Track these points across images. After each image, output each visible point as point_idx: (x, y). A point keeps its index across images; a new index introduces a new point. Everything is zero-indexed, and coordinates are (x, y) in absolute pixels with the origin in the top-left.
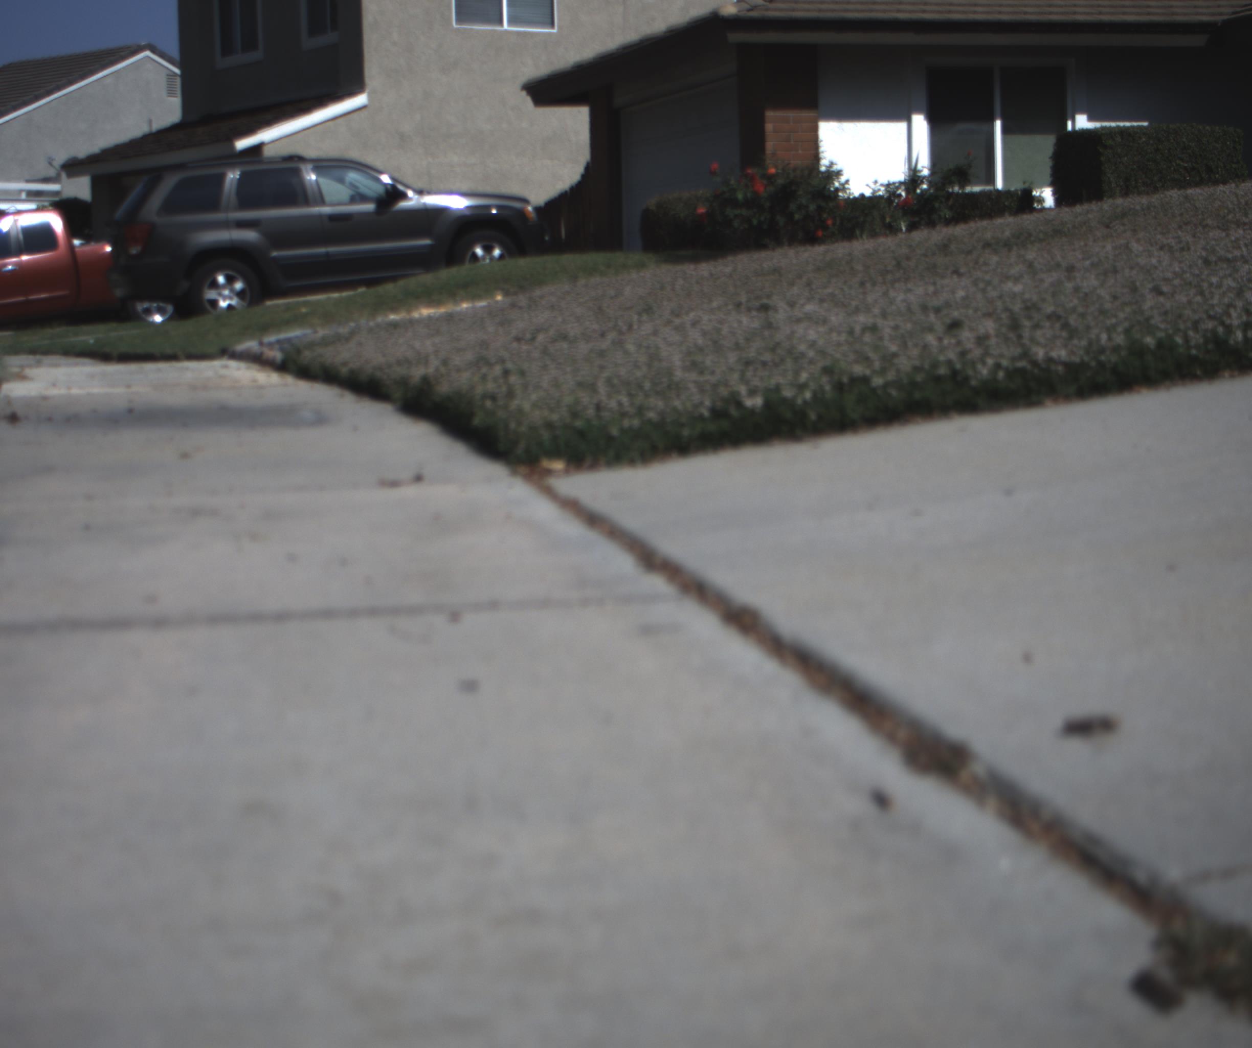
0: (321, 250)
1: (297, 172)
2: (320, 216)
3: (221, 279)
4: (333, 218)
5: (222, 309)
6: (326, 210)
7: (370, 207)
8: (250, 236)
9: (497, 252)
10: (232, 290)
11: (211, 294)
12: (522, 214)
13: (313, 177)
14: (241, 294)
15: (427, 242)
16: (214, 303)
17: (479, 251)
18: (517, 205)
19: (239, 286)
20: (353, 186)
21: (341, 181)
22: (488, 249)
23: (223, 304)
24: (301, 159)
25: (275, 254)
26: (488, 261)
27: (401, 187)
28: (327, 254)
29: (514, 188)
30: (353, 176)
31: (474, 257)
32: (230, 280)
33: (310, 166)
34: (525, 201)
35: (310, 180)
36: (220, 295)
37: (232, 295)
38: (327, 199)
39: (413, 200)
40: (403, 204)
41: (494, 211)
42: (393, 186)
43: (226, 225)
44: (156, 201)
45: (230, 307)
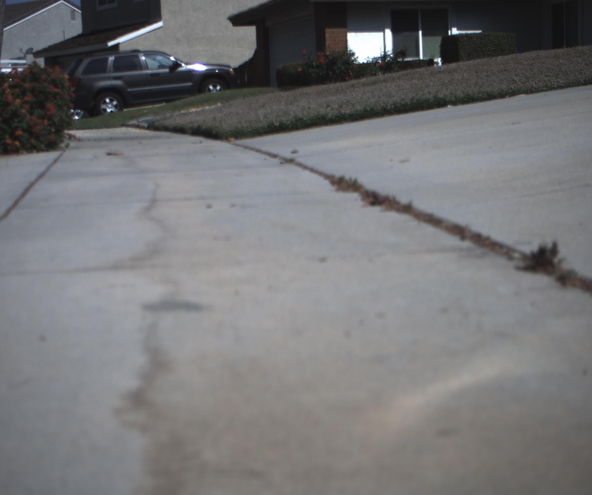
0: (148, 88)
1: (137, 57)
2: (147, 74)
3: (108, 100)
4: (152, 75)
5: (108, 112)
6: (149, 72)
7: (167, 70)
8: (119, 83)
9: (218, 88)
10: (112, 105)
11: (103, 107)
12: (228, 72)
13: (143, 58)
14: (116, 106)
15: (190, 84)
16: (105, 110)
17: (211, 87)
18: (226, 68)
19: (115, 103)
20: (159, 61)
21: (155, 60)
22: (215, 87)
23: (109, 110)
24: (138, 51)
25: (129, 90)
26: (215, 92)
27: (179, 62)
28: (150, 90)
29: (224, 61)
30: (159, 58)
31: (209, 90)
32: (111, 101)
33: (142, 54)
34: (229, 67)
35: (143, 60)
36: (108, 107)
37: (112, 107)
38: (150, 67)
39: (184, 67)
40: (180, 69)
41: (217, 71)
42: (176, 62)
43: (109, 78)
44: (81, 69)
45: (111, 111)
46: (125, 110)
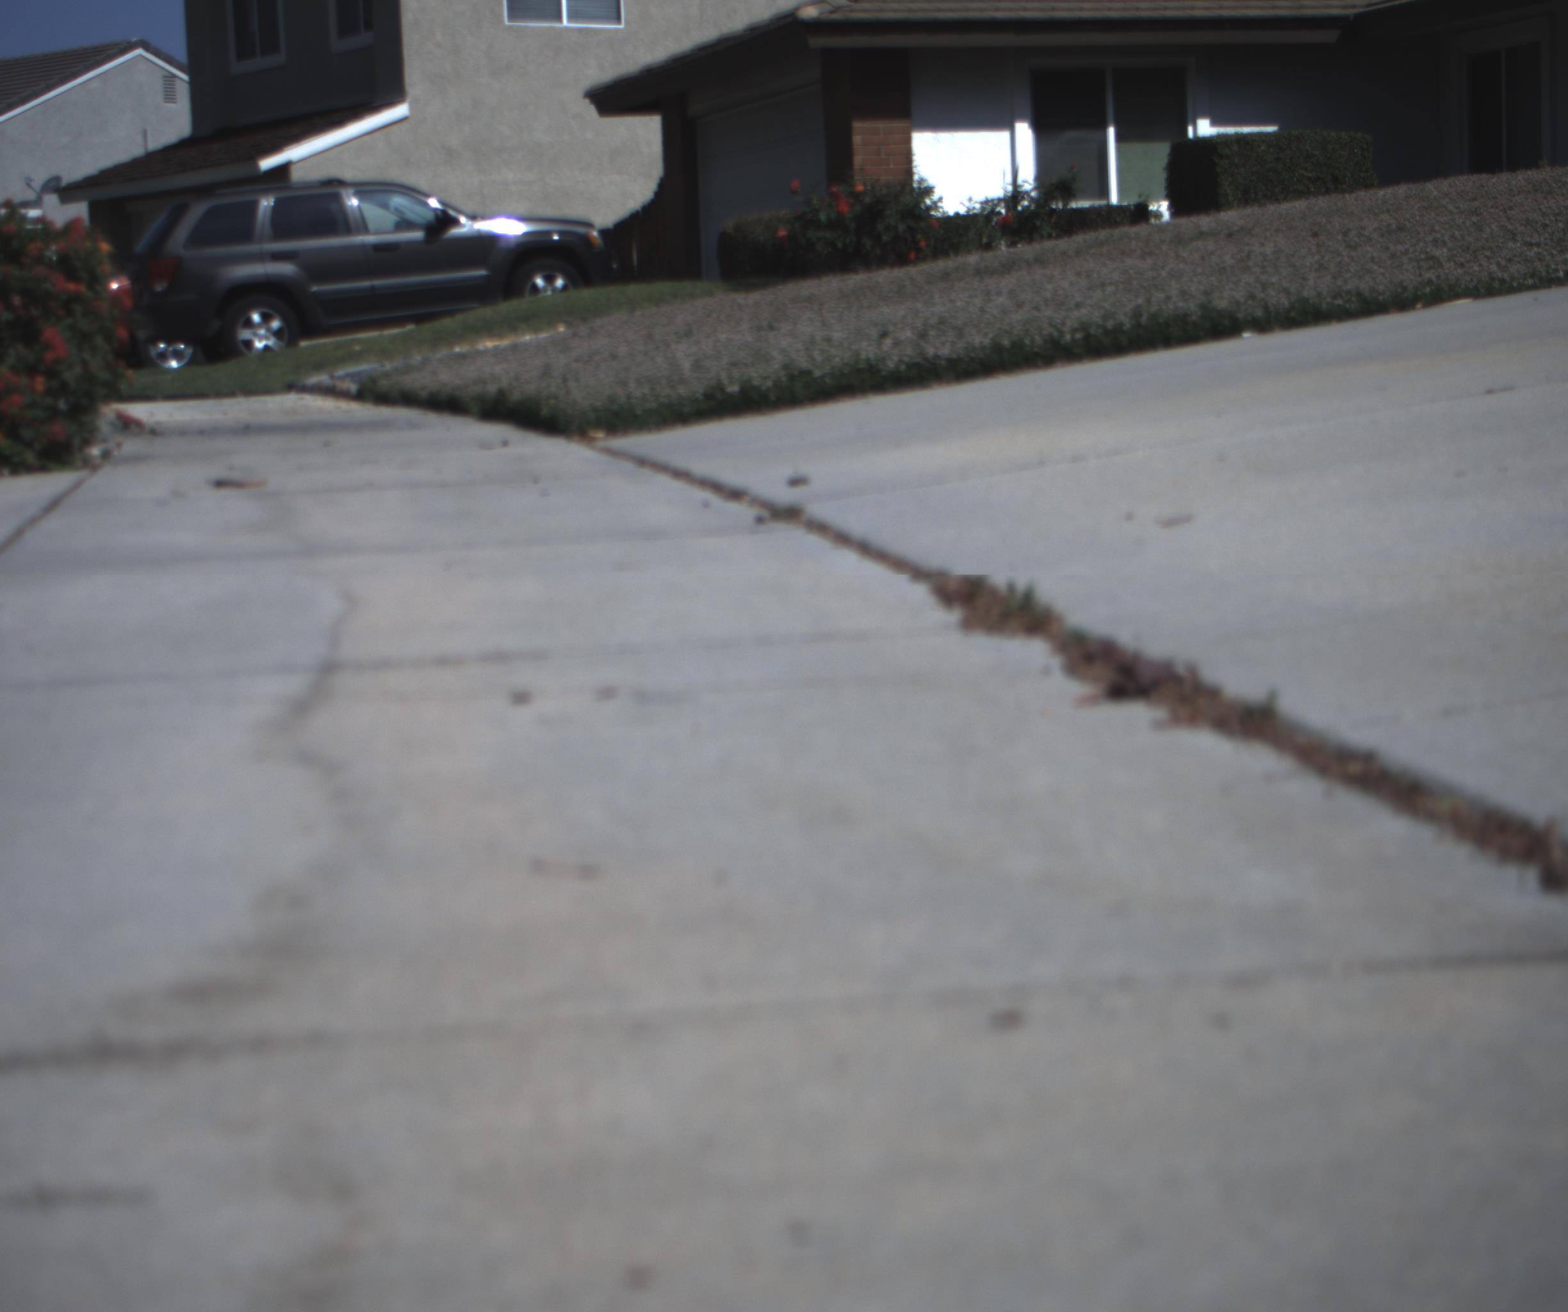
0: (366, 284)
1: (337, 198)
2: (364, 246)
3: (256, 317)
4: (379, 248)
5: (257, 350)
6: (370, 239)
7: (418, 235)
8: (286, 269)
9: (559, 282)
10: (269, 330)
11: (245, 334)
12: (586, 240)
13: (354, 202)
14: (278, 334)
15: (482, 272)
16: (248, 344)
17: (540, 282)
18: (581, 230)
19: (275, 324)
20: (398, 211)
21: (385, 206)
22: (549, 279)
23: (259, 345)
24: (341, 183)
25: (315, 288)
26: (549, 293)
27: (452, 213)
28: (373, 288)
29: (576, 210)
30: (398, 201)
31: (535, 288)
32: (266, 318)
33: (351, 191)
34: (589, 225)
35: (352, 206)
36: (256, 335)
37: (268, 334)
38: (371, 226)
39: (467, 226)
40: (455, 231)
41: (556, 237)
42: (444, 212)
43: (261, 257)
44: (182, 232)
45: (266, 348)
46: (304, 344)
